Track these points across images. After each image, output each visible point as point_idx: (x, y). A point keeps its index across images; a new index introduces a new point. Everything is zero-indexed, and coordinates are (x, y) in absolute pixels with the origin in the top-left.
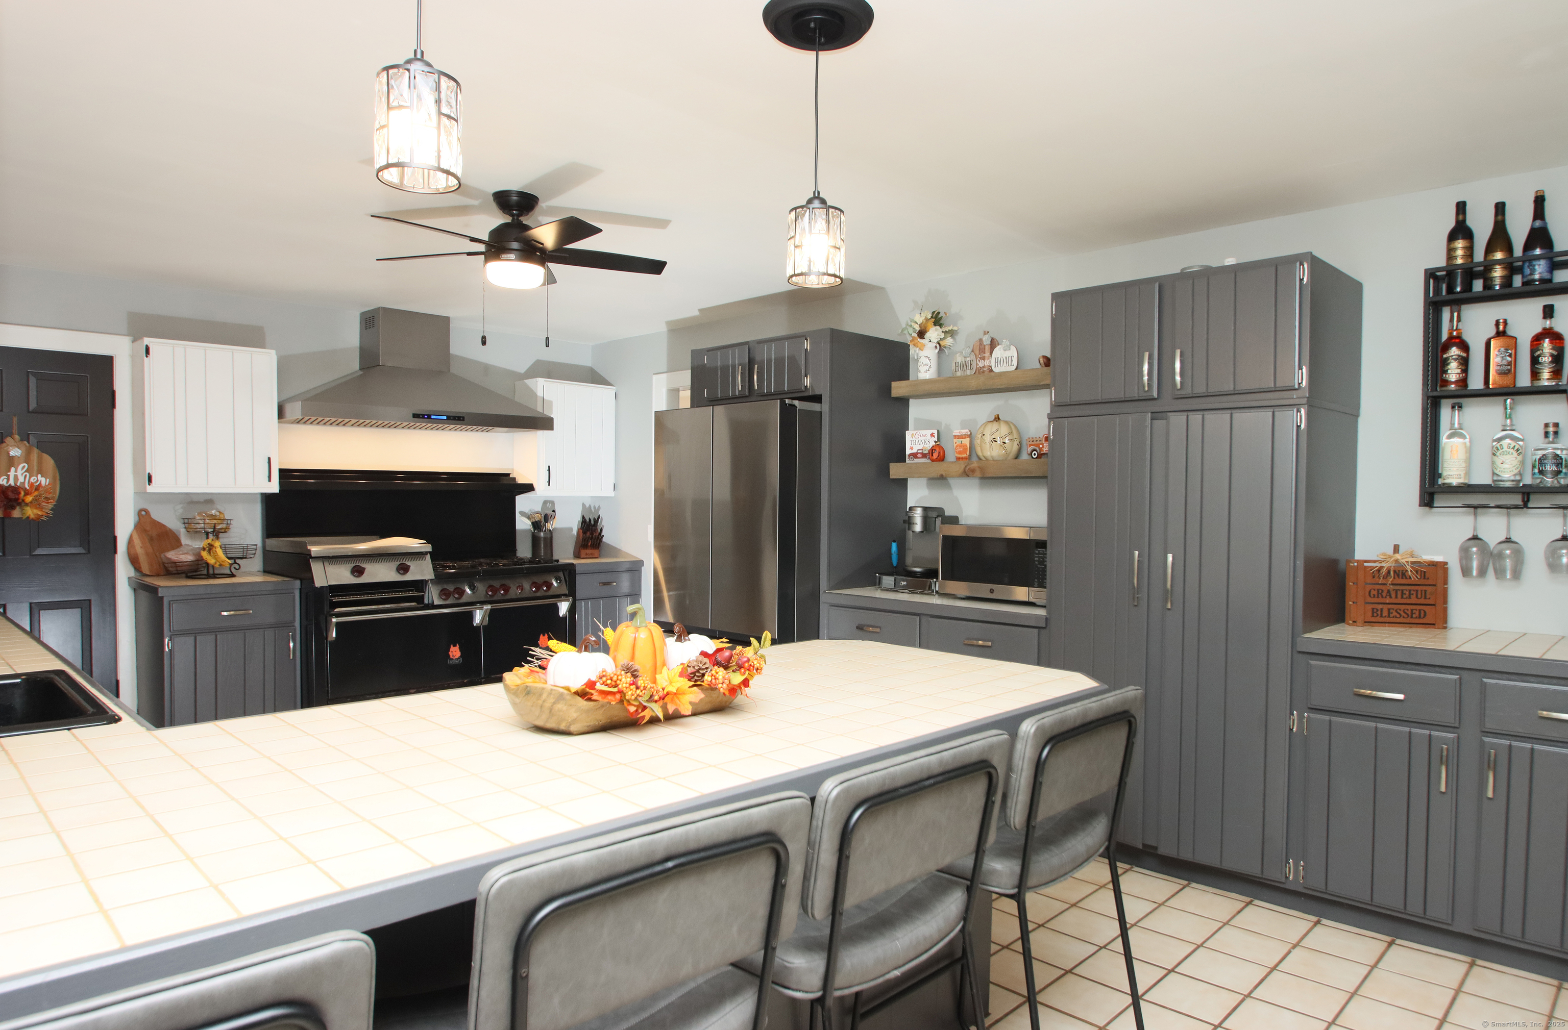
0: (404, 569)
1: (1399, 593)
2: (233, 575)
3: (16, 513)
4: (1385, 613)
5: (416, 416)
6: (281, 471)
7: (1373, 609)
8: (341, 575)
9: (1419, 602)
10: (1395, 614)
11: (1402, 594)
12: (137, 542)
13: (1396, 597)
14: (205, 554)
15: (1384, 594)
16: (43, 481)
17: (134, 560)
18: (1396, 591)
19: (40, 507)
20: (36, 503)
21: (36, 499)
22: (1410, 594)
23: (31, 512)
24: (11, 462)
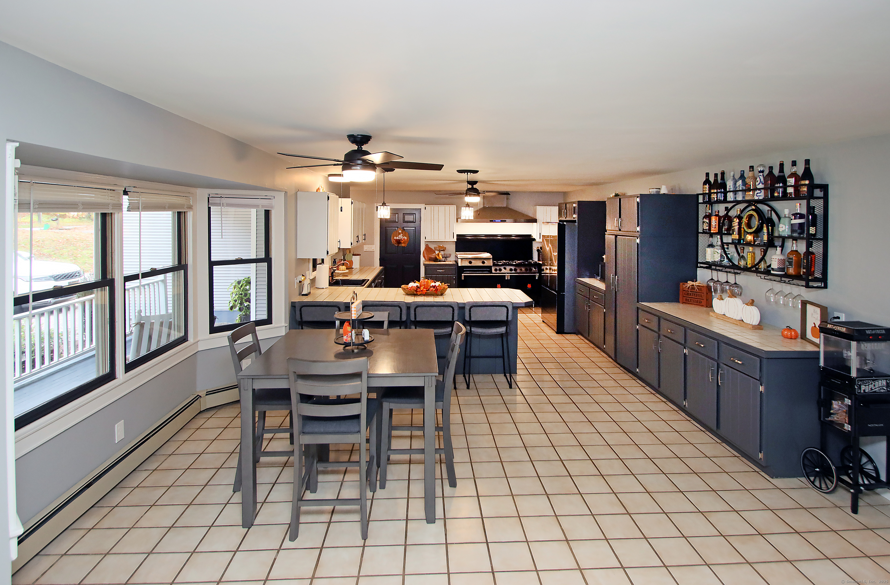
0: (483, 263)
1: (694, 294)
2: (445, 261)
3: (400, 245)
4: (690, 300)
5: (490, 221)
6: (457, 235)
7: (686, 299)
8: (466, 264)
9: (699, 298)
10: (692, 301)
11: (695, 295)
12: (425, 252)
13: (693, 296)
14: (437, 256)
15: (689, 294)
16: (406, 238)
17: (424, 257)
18: (693, 294)
19: (405, 244)
20: (404, 243)
21: (404, 242)
22: (697, 295)
23: (403, 245)
24: (399, 234)
